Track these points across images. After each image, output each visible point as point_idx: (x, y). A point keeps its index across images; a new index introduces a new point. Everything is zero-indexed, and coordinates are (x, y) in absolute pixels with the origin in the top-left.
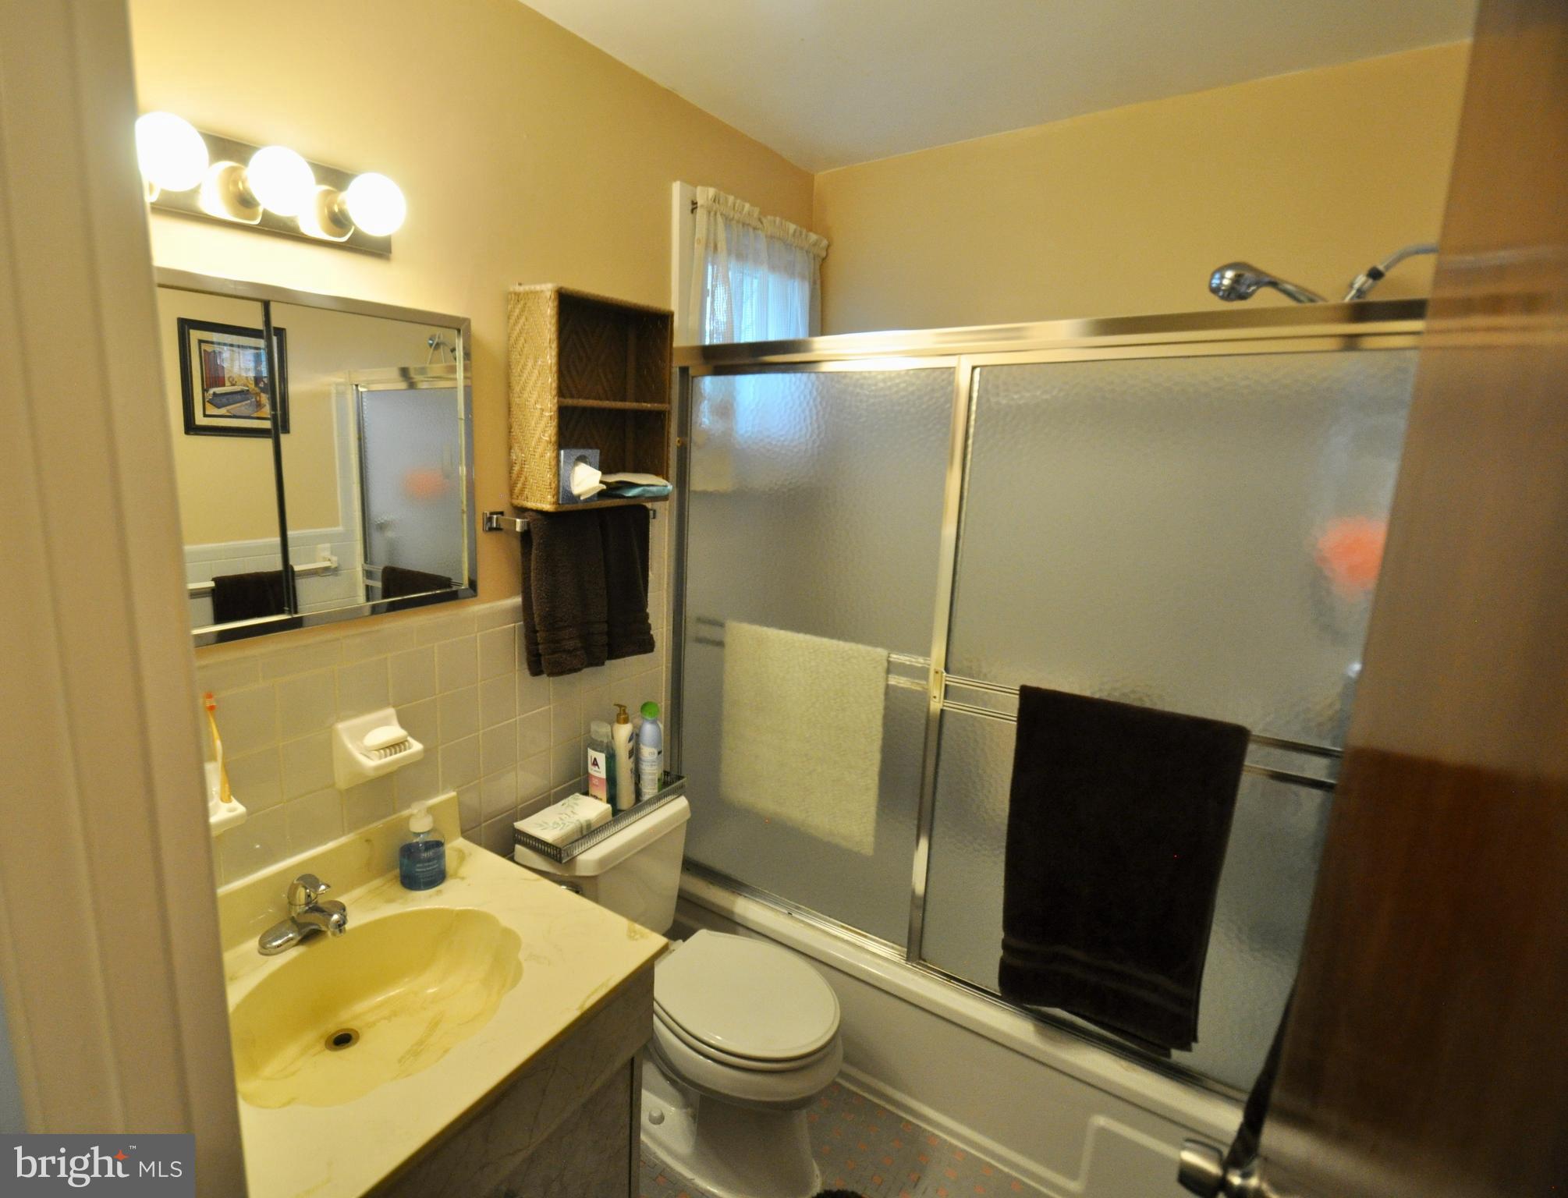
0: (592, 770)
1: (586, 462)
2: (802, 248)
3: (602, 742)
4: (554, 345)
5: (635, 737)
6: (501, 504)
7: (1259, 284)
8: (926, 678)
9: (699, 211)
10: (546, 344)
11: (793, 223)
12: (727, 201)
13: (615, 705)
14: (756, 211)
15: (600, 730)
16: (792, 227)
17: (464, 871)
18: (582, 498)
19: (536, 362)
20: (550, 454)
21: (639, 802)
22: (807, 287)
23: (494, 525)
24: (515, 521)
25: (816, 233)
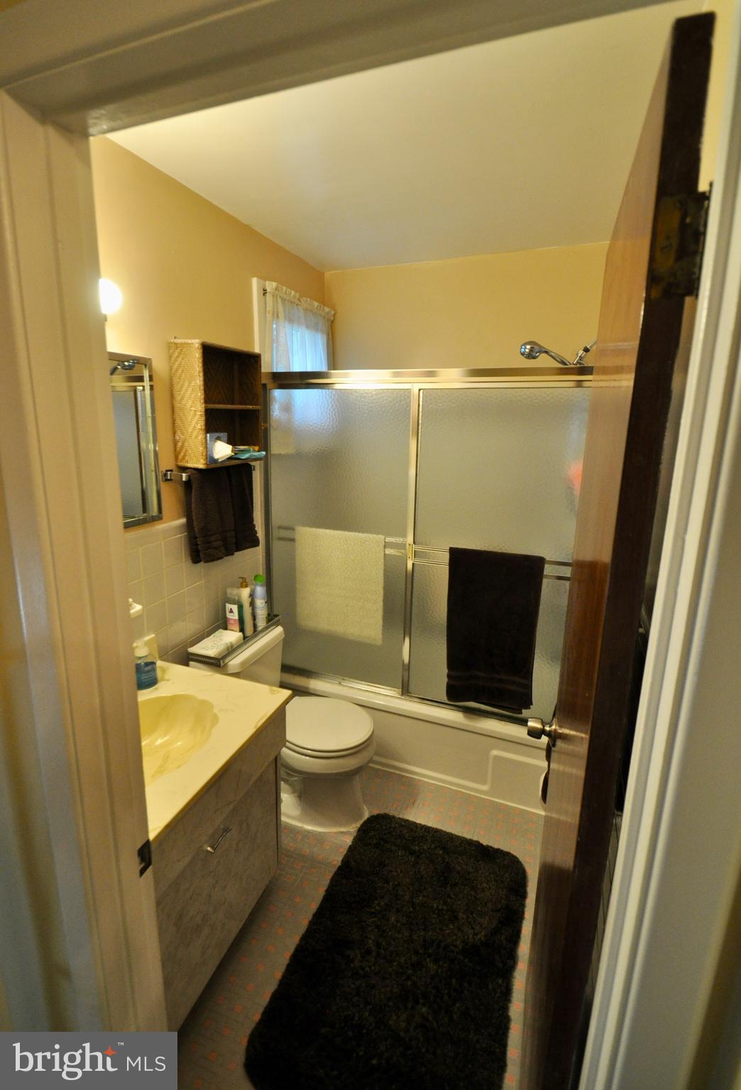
0: (229, 615)
1: (221, 440)
2: (321, 316)
3: (234, 599)
4: (202, 374)
5: (252, 596)
6: (171, 466)
7: (540, 352)
8: (405, 549)
9: (268, 294)
10: (197, 373)
11: (316, 301)
12: (282, 290)
13: (240, 578)
14: (298, 295)
15: (232, 592)
16: (316, 304)
17: (167, 677)
18: (219, 461)
19: (190, 383)
20: (201, 437)
21: (256, 632)
22: (325, 337)
23: (169, 478)
24: (182, 475)
25: (328, 307)
